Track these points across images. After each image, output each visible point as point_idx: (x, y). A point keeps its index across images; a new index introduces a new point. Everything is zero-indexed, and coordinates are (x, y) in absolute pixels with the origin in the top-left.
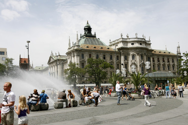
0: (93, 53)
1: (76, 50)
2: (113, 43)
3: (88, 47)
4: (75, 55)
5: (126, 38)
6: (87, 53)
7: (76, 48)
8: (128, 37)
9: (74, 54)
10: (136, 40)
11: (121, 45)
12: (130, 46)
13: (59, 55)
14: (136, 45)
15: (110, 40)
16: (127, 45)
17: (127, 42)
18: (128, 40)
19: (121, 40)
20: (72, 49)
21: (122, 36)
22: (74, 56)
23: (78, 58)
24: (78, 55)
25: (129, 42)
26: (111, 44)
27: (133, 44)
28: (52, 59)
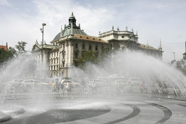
0: (87, 43)
1: (71, 40)
2: (103, 35)
3: (81, 37)
4: (69, 44)
5: (117, 30)
6: (81, 43)
7: (70, 37)
8: (118, 29)
9: (67, 43)
10: (126, 33)
11: (112, 37)
12: (120, 38)
13: (45, 44)
14: (126, 38)
15: (100, 32)
16: (117, 38)
17: (118, 35)
18: (119, 33)
19: (112, 32)
20: (65, 38)
21: (113, 28)
22: (67, 46)
23: (72, 48)
24: (72, 45)
25: (120, 35)
26: (100, 36)
27: (123, 37)
28: (36, 48)
